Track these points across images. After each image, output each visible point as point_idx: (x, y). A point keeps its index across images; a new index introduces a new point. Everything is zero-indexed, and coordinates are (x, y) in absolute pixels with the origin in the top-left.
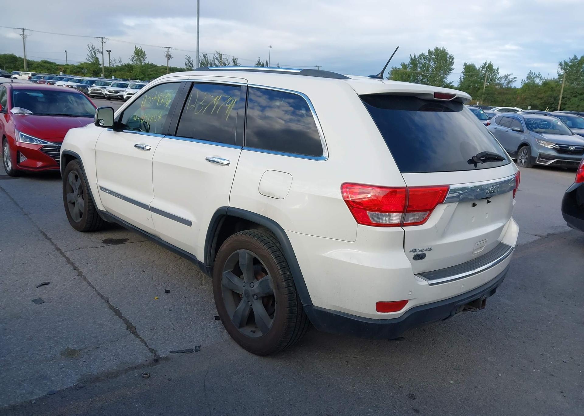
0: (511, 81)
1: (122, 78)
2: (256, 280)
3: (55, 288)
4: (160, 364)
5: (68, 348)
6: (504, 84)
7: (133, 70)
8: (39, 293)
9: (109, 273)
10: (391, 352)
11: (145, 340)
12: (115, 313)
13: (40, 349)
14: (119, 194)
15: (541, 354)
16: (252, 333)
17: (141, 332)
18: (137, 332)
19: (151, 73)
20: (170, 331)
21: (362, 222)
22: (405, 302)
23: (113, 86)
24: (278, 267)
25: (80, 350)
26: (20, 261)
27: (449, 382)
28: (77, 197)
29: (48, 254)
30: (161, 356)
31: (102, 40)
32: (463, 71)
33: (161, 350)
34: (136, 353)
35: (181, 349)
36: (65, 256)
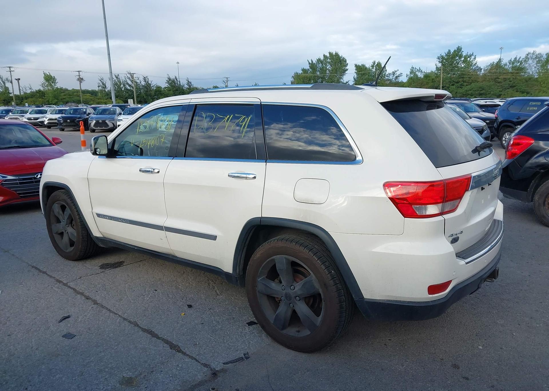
0: (398, 76)
1: (34, 104)
2: (295, 282)
3: (78, 321)
4: (220, 377)
5: (124, 377)
6: (392, 79)
7: (45, 96)
8: (65, 327)
9: (123, 298)
10: (416, 329)
11: (194, 356)
12: (151, 336)
13: (97, 383)
14: (122, 219)
15: (536, 311)
16: (298, 333)
17: (186, 349)
18: (182, 349)
19: (64, 97)
20: (212, 344)
21: (407, 215)
22: (449, 283)
23: (31, 113)
24: (323, 267)
25: (136, 377)
26: (27, 299)
27: (478, 348)
28: (66, 226)
29: (52, 288)
30: (216, 369)
31: (10, 69)
32: (356, 72)
33: (214, 363)
34: (192, 371)
35: (232, 359)
36: (69, 287)
